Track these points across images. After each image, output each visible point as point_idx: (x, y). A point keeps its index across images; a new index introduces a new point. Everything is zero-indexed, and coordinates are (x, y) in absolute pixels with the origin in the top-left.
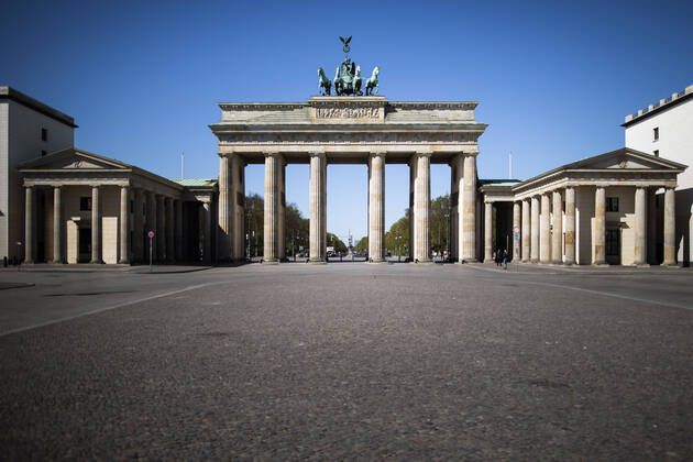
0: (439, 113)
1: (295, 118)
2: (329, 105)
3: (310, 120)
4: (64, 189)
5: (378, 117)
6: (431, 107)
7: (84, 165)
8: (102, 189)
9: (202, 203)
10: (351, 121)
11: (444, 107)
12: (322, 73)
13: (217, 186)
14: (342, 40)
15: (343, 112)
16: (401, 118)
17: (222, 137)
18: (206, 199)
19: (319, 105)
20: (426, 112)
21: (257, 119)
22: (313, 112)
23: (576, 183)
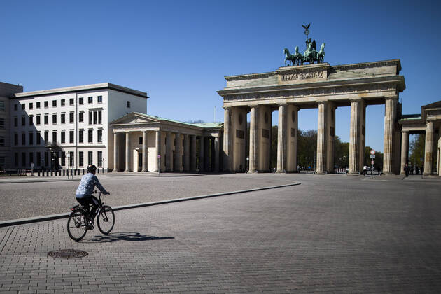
0: (369, 70)
1: (269, 83)
2: (290, 72)
3: (278, 83)
4: (131, 133)
5: (324, 77)
6: (363, 67)
7: (139, 120)
8: (147, 133)
9: (214, 138)
10: (304, 82)
11: (372, 66)
12: (287, 51)
13: (223, 127)
14: (304, 27)
15: (299, 76)
16: (339, 76)
17: (226, 97)
18: (216, 135)
19: (283, 73)
20: (359, 70)
21: (245, 85)
22: (280, 77)
23: (434, 118)
